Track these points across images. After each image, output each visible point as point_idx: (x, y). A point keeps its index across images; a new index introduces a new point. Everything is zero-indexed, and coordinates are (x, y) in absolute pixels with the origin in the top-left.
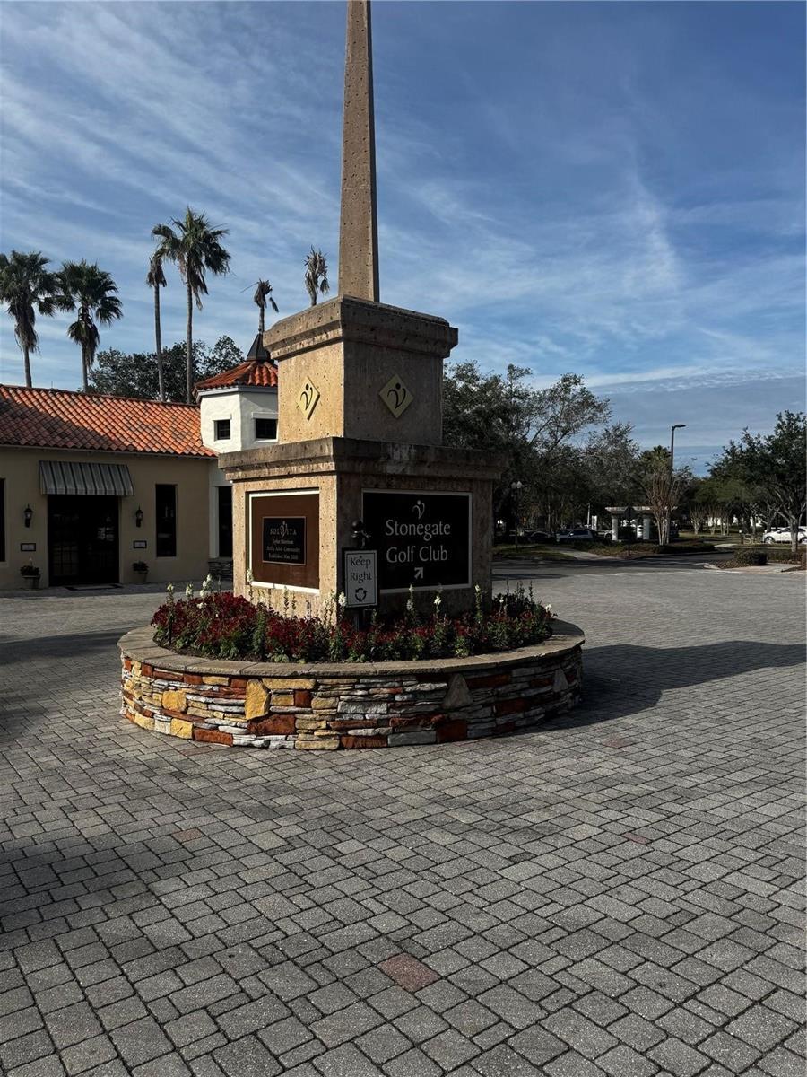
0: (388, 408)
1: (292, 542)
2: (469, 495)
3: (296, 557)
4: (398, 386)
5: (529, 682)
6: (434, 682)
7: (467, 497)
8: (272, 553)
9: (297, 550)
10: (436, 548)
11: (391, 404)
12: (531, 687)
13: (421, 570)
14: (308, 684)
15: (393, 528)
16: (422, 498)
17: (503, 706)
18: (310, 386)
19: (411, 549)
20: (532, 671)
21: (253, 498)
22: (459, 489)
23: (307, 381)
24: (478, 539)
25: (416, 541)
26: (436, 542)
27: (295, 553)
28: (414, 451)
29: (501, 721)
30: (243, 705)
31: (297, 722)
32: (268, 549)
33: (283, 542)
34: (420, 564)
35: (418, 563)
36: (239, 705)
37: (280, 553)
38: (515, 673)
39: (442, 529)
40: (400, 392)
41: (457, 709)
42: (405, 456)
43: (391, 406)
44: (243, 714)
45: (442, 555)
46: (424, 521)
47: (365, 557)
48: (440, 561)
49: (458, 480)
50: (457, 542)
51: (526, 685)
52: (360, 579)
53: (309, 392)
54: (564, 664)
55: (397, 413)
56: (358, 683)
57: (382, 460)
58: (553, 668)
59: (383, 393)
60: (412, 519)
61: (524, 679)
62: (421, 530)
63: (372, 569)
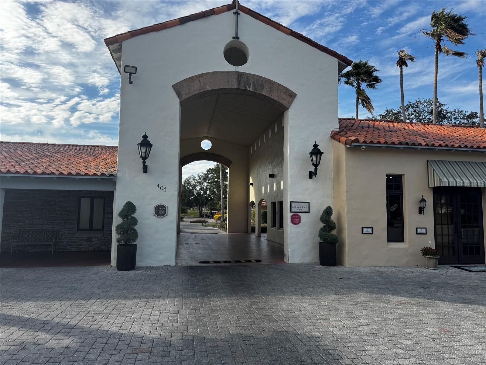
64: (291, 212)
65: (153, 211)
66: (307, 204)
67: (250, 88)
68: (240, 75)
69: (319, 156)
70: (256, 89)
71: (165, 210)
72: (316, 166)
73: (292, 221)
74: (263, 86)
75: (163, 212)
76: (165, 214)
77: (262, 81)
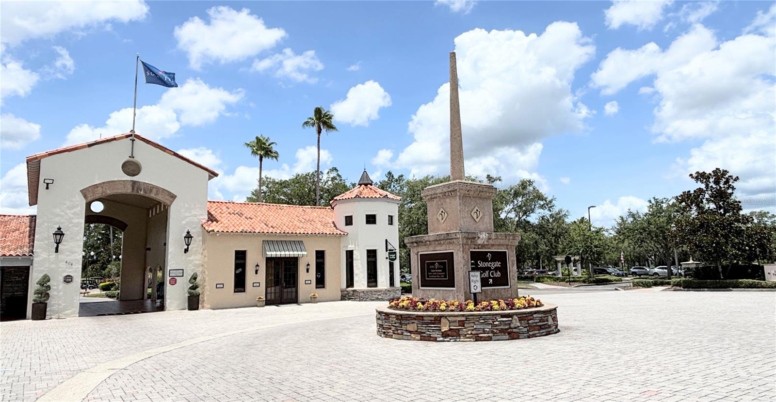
0: (474, 219)
1: (441, 271)
2: (507, 250)
3: (443, 276)
4: (477, 210)
5: (539, 320)
6: (507, 318)
7: (506, 252)
8: (431, 275)
9: (444, 273)
10: (496, 272)
11: (475, 217)
12: (540, 322)
13: (491, 280)
14: (464, 319)
15: (481, 264)
16: (490, 252)
17: (531, 327)
18: (444, 211)
19: (487, 272)
20: (540, 316)
21: (420, 255)
22: (503, 248)
23: (442, 210)
24: (512, 269)
25: (489, 269)
26: (496, 269)
27: (442, 275)
28: (487, 235)
29: (531, 333)
30: (440, 327)
31: (460, 332)
32: (429, 274)
33: (437, 271)
34: (491, 278)
35: (490, 278)
36: (439, 327)
37: (435, 275)
38: (535, 316)
39: (498, 264)
40: (478, 213)
41: (515, 328)
42: (484, 237)
43: (475, 218)
44: (440, 330)
45: (498, 274)
46: (491, 261)
47: (476, 274)
48: (498, 277)
49: (503, 245)
50: (504, 269)
51: (538, 321)
52: (475, 282)
53: (443, 214)
54: (551, 314)
55: (477, 220)
56: (481, 318)
57: (477, 239)
58: (547, 315)
59: (472, 214)
60: (486, 260)
61: (537, 318)
62: (491, 265)
63: (479, 279)
64: (170, 276)
65: (62, 280)
66: (182, 271)
67: (141, 191)
68: (134, 183)
69: (190, 239)
70: (146, 193)
71: (72, 278)
72: (188, 245)
73: (170, 283)
74: (151, 191)
75: (70, 280)
76: (72, 281)
77: (151, 188)
